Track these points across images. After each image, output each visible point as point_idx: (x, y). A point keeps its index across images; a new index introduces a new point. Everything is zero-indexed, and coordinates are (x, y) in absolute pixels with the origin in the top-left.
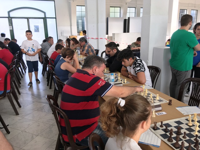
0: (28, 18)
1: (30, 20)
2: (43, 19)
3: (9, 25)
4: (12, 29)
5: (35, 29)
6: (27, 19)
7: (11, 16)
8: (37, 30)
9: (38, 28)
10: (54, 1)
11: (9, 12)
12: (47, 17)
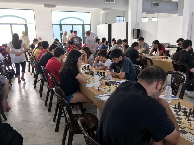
1: (73, 26)
2: (82, 26)
6: (71, 26)
10: (90, 13)
11: (60, 21)
12: (84, 24)
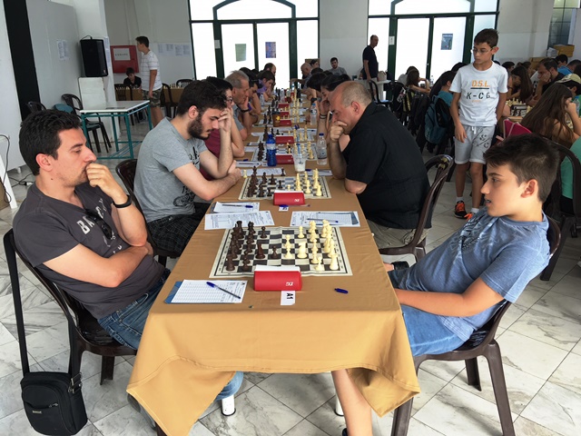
0: (432, 17)
3: (390, 35)
4: (393, 44)
5: (443, 43)
7: (397, 12)
8: (447, 44)
9: (451, 41)
